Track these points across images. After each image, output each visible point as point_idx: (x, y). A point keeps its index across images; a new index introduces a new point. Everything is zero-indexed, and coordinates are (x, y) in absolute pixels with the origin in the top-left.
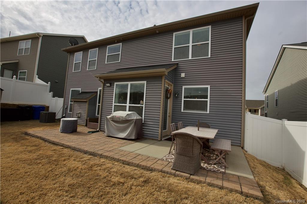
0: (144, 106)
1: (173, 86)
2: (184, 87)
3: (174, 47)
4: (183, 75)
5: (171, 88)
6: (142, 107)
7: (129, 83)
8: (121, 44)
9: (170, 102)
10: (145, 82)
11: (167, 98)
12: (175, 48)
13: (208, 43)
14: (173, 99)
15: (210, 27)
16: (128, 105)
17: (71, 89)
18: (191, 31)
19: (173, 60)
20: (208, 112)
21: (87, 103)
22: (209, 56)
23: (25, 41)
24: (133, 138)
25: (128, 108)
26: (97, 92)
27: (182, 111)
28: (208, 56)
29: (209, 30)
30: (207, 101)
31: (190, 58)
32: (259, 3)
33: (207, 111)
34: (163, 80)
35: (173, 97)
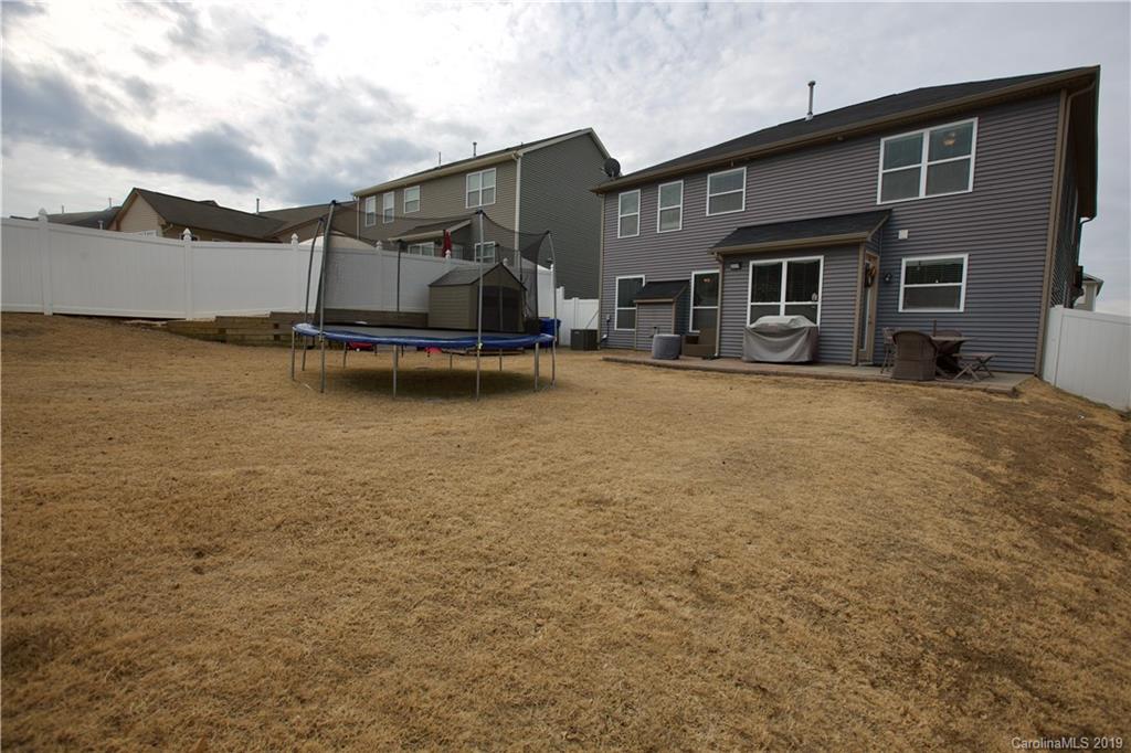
0: (819, 304)
1: (878, 260)
2: (904, 261)
3: (881, 171)
4: (903, 234)
5: (875, 265)
6: (816, 306)
7: (785, 262)
8: (745, 168)
9: (871, 294)
10: (821, 258)
11: (866, 285)
12: (884, 174)
13: (969, 160)
14: (879, 287)
15: (975, 121)
16: (783, 303)
17: (618, 278)
18: (926, 133)
19: (879, 203)
20: (962, 310)
21: (674, 306)
22: (970, 190)
23: (481, 172)
24: (805, 359)
25: (782, 310)
26: (688, 281)
27: (901, 310)
28: (967, 189)
29: (972, 128)
30: (960, 287)
31: (922, 195)
32: (1099, 66)
33: (958, 307)
34: (861, 252)
35: (879, 283)
